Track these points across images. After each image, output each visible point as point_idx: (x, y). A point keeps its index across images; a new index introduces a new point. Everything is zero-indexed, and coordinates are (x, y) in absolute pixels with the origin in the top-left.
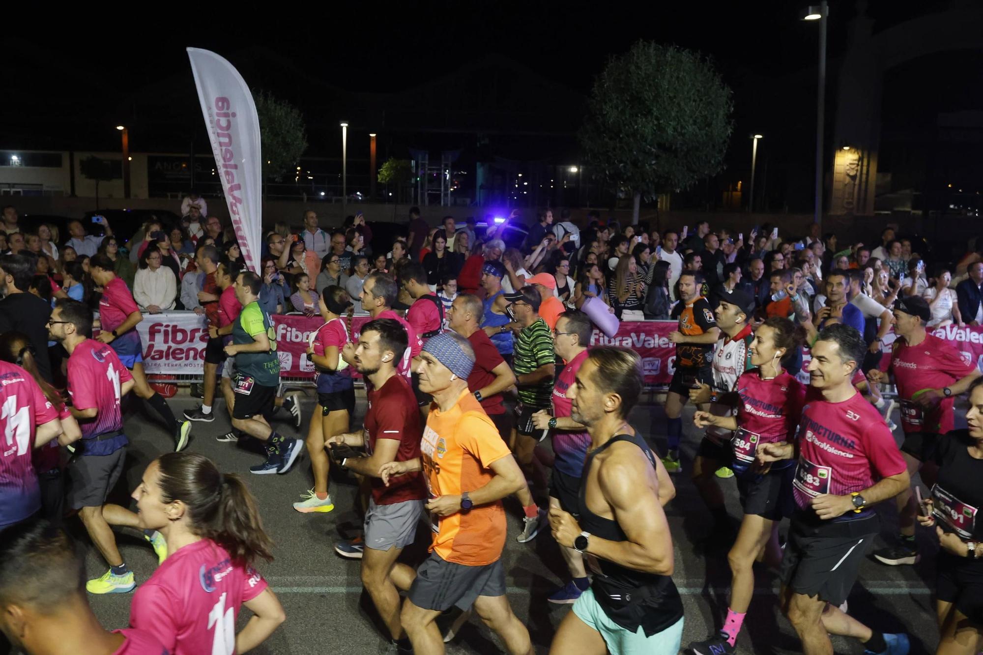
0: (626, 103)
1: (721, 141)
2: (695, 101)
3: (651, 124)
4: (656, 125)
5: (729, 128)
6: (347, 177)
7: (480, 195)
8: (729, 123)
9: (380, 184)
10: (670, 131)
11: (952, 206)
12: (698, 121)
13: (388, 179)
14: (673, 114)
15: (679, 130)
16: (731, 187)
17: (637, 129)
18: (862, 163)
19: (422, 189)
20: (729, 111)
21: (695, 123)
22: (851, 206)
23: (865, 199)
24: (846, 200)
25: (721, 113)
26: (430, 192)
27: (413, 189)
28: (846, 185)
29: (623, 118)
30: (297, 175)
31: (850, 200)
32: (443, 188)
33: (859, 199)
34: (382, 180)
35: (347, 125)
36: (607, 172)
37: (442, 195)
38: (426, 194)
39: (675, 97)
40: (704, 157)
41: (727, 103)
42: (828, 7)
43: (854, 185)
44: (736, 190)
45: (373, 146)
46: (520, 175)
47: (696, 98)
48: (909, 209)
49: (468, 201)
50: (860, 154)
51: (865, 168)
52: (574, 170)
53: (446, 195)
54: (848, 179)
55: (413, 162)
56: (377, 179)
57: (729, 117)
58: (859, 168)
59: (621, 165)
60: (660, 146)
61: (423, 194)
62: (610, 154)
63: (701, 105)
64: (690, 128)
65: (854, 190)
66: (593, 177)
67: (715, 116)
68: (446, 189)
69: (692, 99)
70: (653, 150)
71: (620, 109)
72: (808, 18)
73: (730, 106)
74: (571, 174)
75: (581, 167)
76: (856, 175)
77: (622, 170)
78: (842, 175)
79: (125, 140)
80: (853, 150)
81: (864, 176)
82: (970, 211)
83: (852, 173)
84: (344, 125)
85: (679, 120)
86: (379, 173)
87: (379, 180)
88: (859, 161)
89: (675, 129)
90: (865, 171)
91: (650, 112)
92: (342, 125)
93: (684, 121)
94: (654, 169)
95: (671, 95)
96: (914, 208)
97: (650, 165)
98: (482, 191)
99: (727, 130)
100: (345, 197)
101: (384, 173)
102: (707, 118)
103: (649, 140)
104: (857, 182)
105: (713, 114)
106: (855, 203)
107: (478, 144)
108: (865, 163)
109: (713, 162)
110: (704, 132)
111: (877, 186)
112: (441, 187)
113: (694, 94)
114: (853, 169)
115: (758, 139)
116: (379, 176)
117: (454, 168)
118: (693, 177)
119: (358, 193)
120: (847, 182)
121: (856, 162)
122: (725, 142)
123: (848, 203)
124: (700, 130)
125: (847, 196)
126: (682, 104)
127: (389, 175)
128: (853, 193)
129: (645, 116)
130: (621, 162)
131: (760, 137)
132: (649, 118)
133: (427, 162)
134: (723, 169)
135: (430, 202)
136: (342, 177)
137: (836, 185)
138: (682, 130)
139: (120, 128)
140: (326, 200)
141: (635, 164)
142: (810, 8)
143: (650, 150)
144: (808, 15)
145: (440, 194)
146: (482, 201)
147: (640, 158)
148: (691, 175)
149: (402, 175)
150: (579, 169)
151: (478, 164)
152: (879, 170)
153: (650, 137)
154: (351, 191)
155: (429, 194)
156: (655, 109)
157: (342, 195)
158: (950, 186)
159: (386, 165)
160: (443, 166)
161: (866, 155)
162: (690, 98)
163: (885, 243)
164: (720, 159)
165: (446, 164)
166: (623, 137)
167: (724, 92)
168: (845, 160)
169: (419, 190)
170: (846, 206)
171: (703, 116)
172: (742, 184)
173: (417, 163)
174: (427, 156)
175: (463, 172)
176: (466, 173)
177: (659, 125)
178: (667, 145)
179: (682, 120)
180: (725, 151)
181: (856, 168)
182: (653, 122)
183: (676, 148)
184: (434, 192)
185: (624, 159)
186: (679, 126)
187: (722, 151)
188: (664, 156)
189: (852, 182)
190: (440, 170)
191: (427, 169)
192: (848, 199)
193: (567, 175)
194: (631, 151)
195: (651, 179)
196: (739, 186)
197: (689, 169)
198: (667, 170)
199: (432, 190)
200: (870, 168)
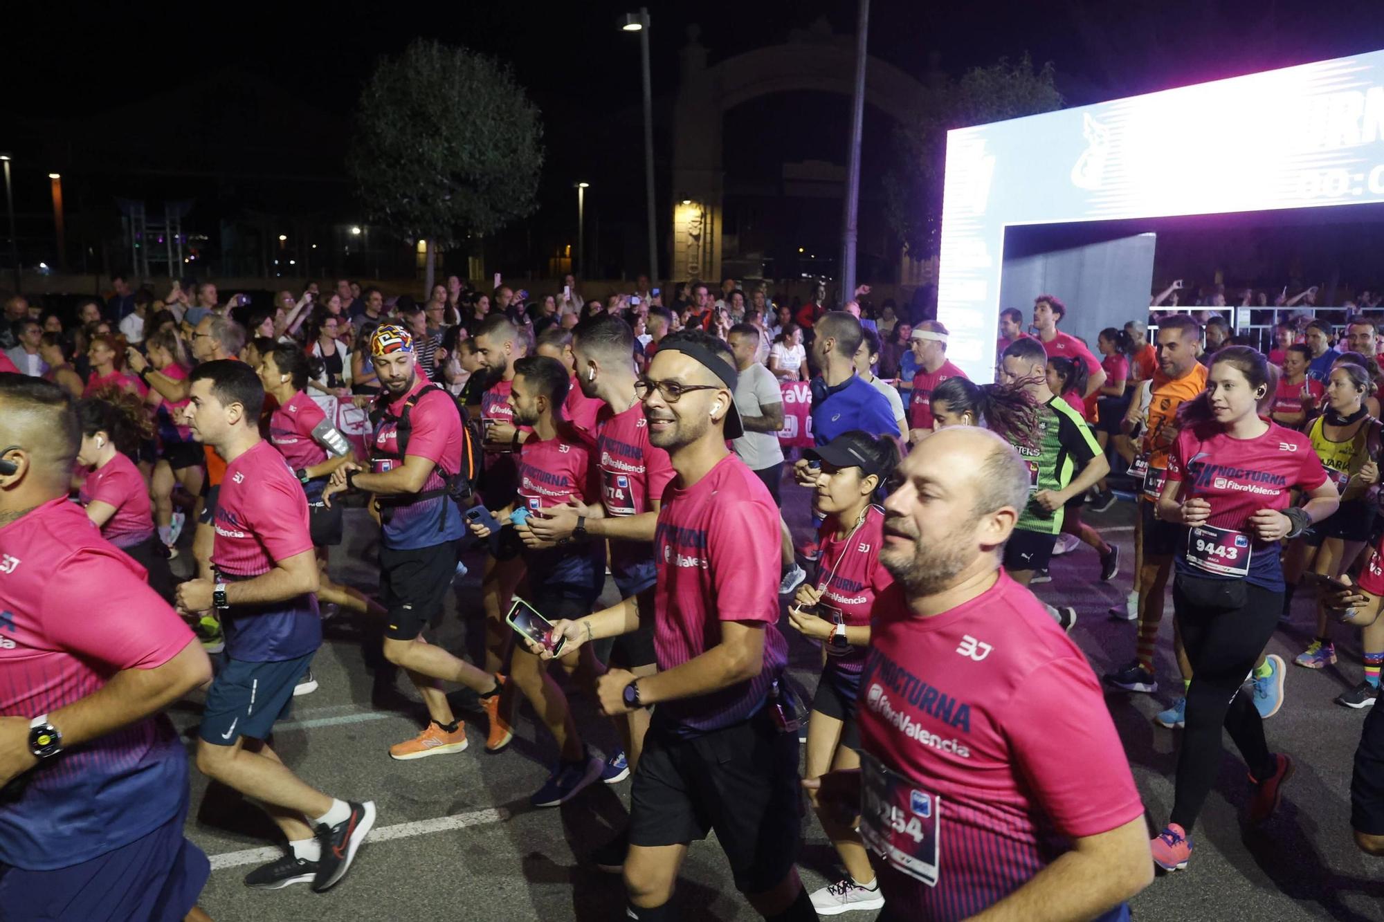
0: (407, 119)
1: (531, 172)
2: (494, 119)
3: (441, 148)
4: (447, 149)
5: (539, 156)
7: (228, 263)
8: (539, 150)
10: (465, 156)
11: (804, 275)
12: (499, 145)
14: (468, 134)
15: (477, 156)
16: (558, 253)
17: (423, 154)
18: (705, 224)
19: (139, 254)
20: (538, 134)
21: (496, 147)
22: (696, 272)
23: (711, 262)
24: (690, 265)
25: (528, 135)
26: (154, 260)
27: (126, 256)
28: (689, 246)
29: (404, 139)
31: (695, 265)
32: (170, 254)
33: (704, 262)
35: (9, 158)
36: (388, 210)
37: (170, 263)
38: (146, 261)
39: (469, 113)
40: (511, 193)
41: (535, 124)
42: (648, 17)
43: (698, 246)
44: (565, 256)
45: (57, 192)
46: (283, 238)
47: (495, 115)
50: (703, 210)
51: (708, 226)
52: (356, 231)
53: (176, 265)
54: (691, 240)
55: (124, 219)
57: (538, 142)
58: (702, 226)
59: (406, 200)
60: (455, 176)
61: (140, 262)
62: (390, 185)
63: (502, 124)
64: (491, 154)
65: (698, 252)
67: (520, 140)
68: (176, 255)
69: (490, 115)
70: (445, 181)
71: (398, 127)
72: (627, 28)
73: (538, 129)
74: (353, 235)
75: (366, 226)
76: (699, 235)
77: (408, 208)
78: (684, 235)
80: (695, 205)
81: (708, 236)
83: (695, 233)
84: (6, 160)
85: (476, 144)
88: (702, 218)
89: (472, 155)
90: (708, 230)
91: (437, 131)
93: (482, 143)
94: (449, 207)
95: (464, 109)
96: (766, 275)
97: (444, 201)
99: (536, 158)
102: (511, 143)
103: (439, 168)
104: (701, 243)
105: (518, 138)
106: (700, 267)
107: (220, 196)
108: (709, 221)
109: (522, 199)
110: (508, 160)
111: (724, 251)
112: (167, 253)
113: (493, 111)
114: (696, 227)
115: (584, 189)
117: (186, 230)
118: (499, 219)
119: (43, 265)
120: (689, 243)
121: (699, 219)
122: (535, 174)
123: (693, 268)
124: (504, 156)
125: (690, 260)
126: (478, 122)
128: (697, 258)
129: (432, 136)
130: (404, 196)
131: (586, 185)
132: (437, 138)
133: (143, 217)
134: (536, 209)
135: (152, 271)
137: (679, 247)
138: (480, 156)
141: (423, 199)
142: (629, 16)
143: (442, 181)
144: (626, 24)
145: (167, 263)
147: (430, 192)
148: (498, 215)
150: (362, 230)
151: (223, 223)
152: (726, 231)
153: (440, 165)
154: (30, 262)
155: (150, 263)
156: (444, 128)
158: (801, 250)
160: (168, 222)
161: (708, 211)
162: (487, 116)
163: (726, 296)
164: (531, 195)
165: (173, 222)
166: (405, 164)
167: (531, 111)
168: (687, 217)
169: (135, 257)
170: (690, 271)
171: (505, 140)
172: (571, 248)
173: (129, 221)
174: (143, 210)
175: (202, 237)
176: (206, 238)
177: (450, 149)
178: (463, 175)
179: (479, 143)
180: (536, 185)
181: (699, 226)
182: (443, 145)
183: (475, 180)
184: (158, 260)
185: (409, 193)
186: (476, 150)
187: (532, 186)
188: (460, 189)
189: (696, 243)
190: (164, 228)
191: (144, 227)
192: (692, 263)
193: (347, 238)
194: (417, 182)
195: (446, 219)
196: (568, 251)
197: (493, 208)
198: (465, 208)
199: (155, 257)
200: (715, 227)
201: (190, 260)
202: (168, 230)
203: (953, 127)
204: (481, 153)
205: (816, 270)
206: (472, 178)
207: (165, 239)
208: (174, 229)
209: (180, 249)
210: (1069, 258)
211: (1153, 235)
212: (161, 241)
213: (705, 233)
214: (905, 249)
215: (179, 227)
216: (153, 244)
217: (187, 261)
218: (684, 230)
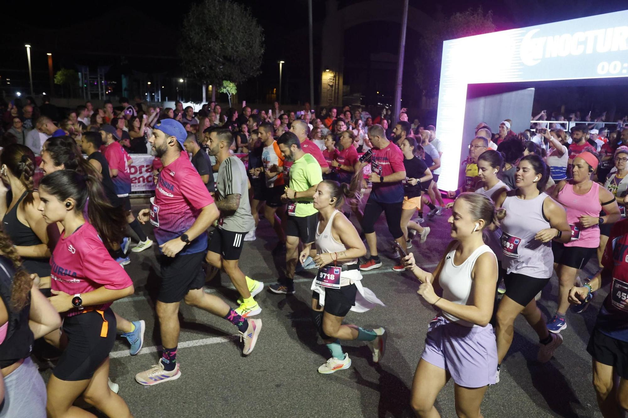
0: (204, 31)
1: (258, 56)
2: (242, 32)
3: (219, 45)
4: (221, 45)
6: (34, 84)
7: (125, 94)
8: (262, 47)
9: (55, 84)
10: (230, 49)
11: (379, 104)
12: (245, 44)
13: (61, 82)
14: (231, 39)
15: (235, 49)
16: (270, 92)
17: (211, 47)
18: (336, 80)
20: (262, 40)
21: (243, 45)
22: (331, 102)
23: (338, 98)
24: (328, 98)
25: (258, 40)
26: (92, 92)
27: (80, 90)
28: (328, 90)
29: (203, 41)
31: (331, 98)
32: (100, 89)
33: (335, 97)
34: (58, 82)
35: (30, 46)
36: (195, 72)
37: (100, 93)
38: (89, 93)
39: (231, 29)
40: (249, 66)
41: (260, 35)
43: (332, 90)
44: (273, 94)
45: (50, 62)
46: (149, 83)
48: (359, 105)
50: (334, 73)
51: (337, 81)
52: (181, 81)
53: (102, 94)
54: (329, 87)
55: (80, 74)
56: (54, 81)
57: (262, 43)
58: (334, 81)
59: (203, 68)
60: (225, 57)
62: (196, 61)
63: (246, 35)
64: (241, 48)
67: (254, 42)
68: (102, 90)
70: (221, 59)
71: (200, 35)
73: (262, 37)
74: (180, 83)
75: (186, 79)
76: (333, 85)
77: (204, 71)
78: (326, 85)
80: (331, 72)
81: (337, 86)
82: (387, 106)
83: (331, 84)
84: (28, 47)
85: (234, 44)
86: (55, 78)
87: (56, 82)
89: (232, 48)
90: (337, 83)
91: (217, 38)
92: (26, 46)
93: (237, 44)
94: (222, 71)
95: (229, 28)
96: (361, 104)
97: (220, 68)
98: (126, 92)
99: (261, 50)
101: (59, 78)
102: (250, 43)
103: (218, 54)
104: (334, 89)
105: (253, 41)
106: (333, 99)
107: (122, 64)
108: (337, 79)
109: (254, 68)
110: (248, 51)
111: (343, 92)
112: (98, 88)
113: (242, 29)
114: (331, 82)
115: (282, 64)
116: (55, 80)
117: (107, 79)
121: (333, 78)
122: (260, 57)
123: (330, 100)
124: (247, 49)
125: (329, 96)
126: (235, 33)
127: (62, 79)
128: (332, 94)
129: (215, 40)
130: (202, 66)
131: (283, 62)
132: (217, 40)
133: (88, 73)
134: (260, 73)
135: (92, 98)
137: (324, 90)
140: (22, 96)
141: (211, 67)
143: (219, 59)
145: (98, 93)
147: (214, 64)
148: (243, 75)
149: (71, 80)
150: (184, 80)
151: (123, 76)
152: (344, 83)
153: (218, 52)
154: (38, 92)
155: (91, 94)
156: (220, 36)
158: (378, 93)
159: (59, 73)
160: (99, 76)
161: (337, 74)
162: (239, 31)
164: (258, 67)
165: (101, 75)
166: (203, 52)
167: (259, 29)
168: (327, 77)
169: (84, 90)
170: (328, 101)
171: (247, 42)
172: (276, 90)
173: (82, 74)
174: (88, 69)
175: (114, 82)
176: (116, 83)
177: (223, 45)
178: (228, 57)
179: (236, 43)
180: (261, 62)
183: (233, 59)
184: (95, 92)
185: (204, 65)
186: (235, 47)
187: (259, 62)
188: (227, 63)
190: (97, 78)
191: (88, 77)
193: (177, 83)
194: (208, 60)
196: (275, 91)
197: (242, 72)
198: (229, 72)
199: (93, 91)
200: (340, 82)
201: (109, 92)
202: (99, 79)
203: (446, 39)
204: (237, 47)
205: (384, 102)
207: (97, 83)
208: (101, 79)
209: (104, 87)
210: (496, 98)
211: (533, 89)
212: (96, 84)
213: (335, 84)
214: (424, 94)
215: (104, 78)
216: (92, 85)
217: (107, 93)
218: (326, 83)
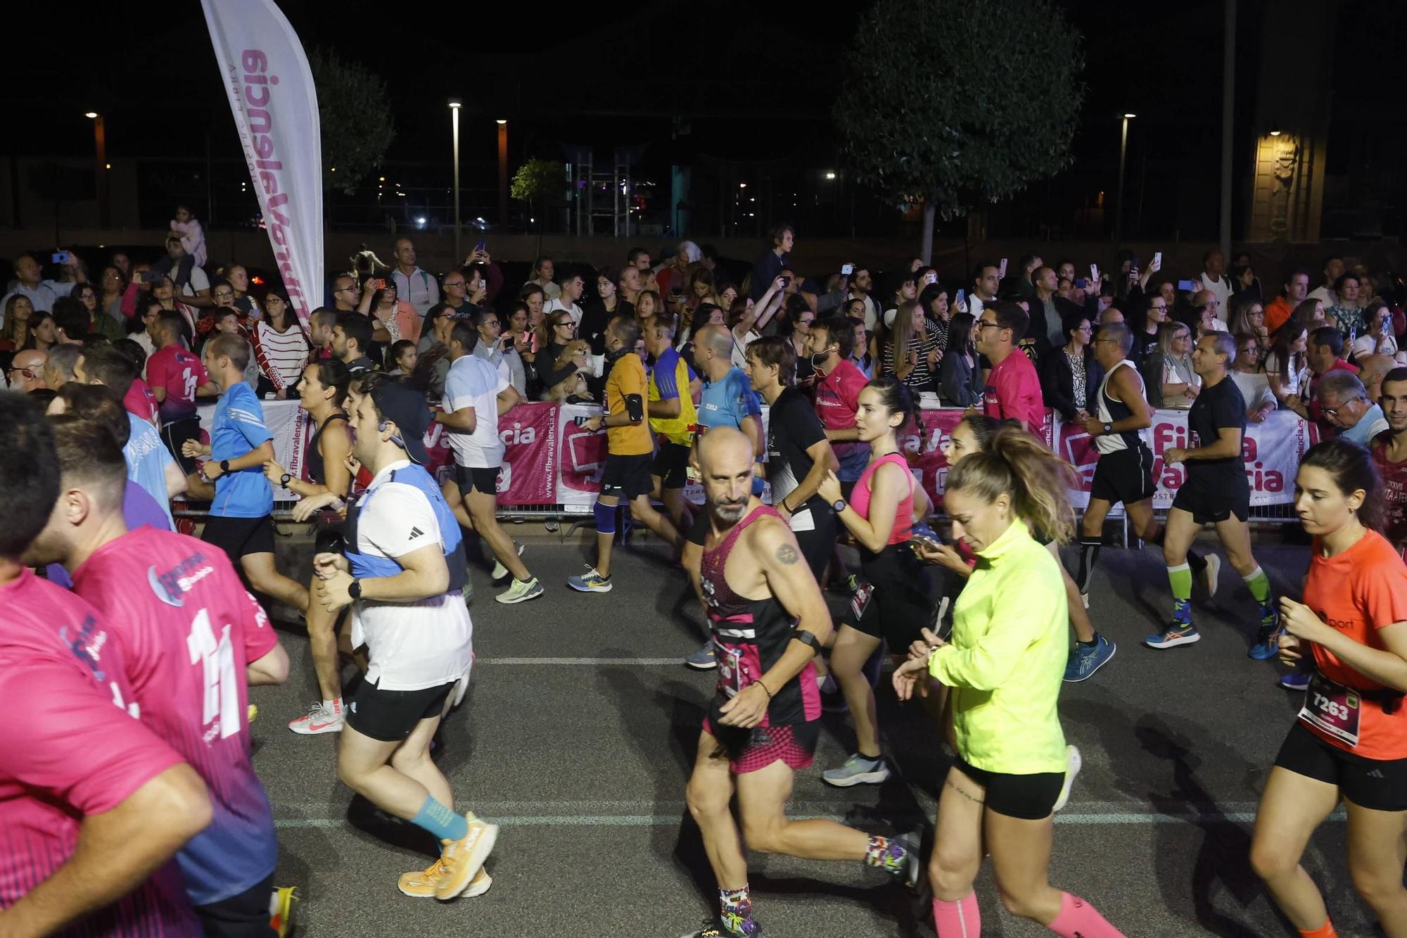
0: (912, 58)
1: (1065, 117)
2: (1021, 53)
3: (951, 92)
4: (959, 93)
5: (1078, 96)
6: (460, 193)
7: (678, 219)
8: (1078, 88)
9: (515, 200)
10: (982, 102)
12: (1027, 85)
13: (526, 193)
14: (987, 74)
15: (997, 100)
16: (1087, 202)
17: (929, 100)
18: (1300, 161)
19: (583, 207)
20: (1078, 67)
21: (1022, 88)
22: (1283, 229)
23: (1306, 216)
24: (1274, 219)
25: (1065, 72)
26: (596, 214)
27: (568, 210)
28: (1274, 194)
29: (907, 83)
30: (380, 191)
31: (1282, 219)
32: (616, 209)
33: (1296, 214)
34: (518, 194)
35: (459, 105)
37: (616, 219)
38: (590, 217)
39: (989, 46)
40: (1037, 145)
41: (1074, 56)
43: (1288, 193)
44: (1096, 206)
45: (503, 139)
46: (743, 186)
47: (1024, 48)
49: (658, 228)
50: (1298, 143)
51: (1305, 166)
52: (831, 176)
53: (622, 219)
54: (1277, 185)
55: (568, 167)
56: (510, 192)
57: (1078, 77)
58: (1296, 166)
59: (904, 158)
60: (966, 127)
61: (584, 218)
62: (885, 141)
63: (1032, 58)
64: (1015, 97)
65: (1287, 201)
66: (859, 180)
67: (1054, 76)
68: (622, 210)
69: (1018, 47)
70: (954, 133)
71: (901, 68)
73: (1078, 61)
74: (825, 182)
75: (843, 171)
76: (1290, 178)
77: (905, 168)
78: (1268, 177)
79: (100, 134)
80: (1286, 137)
81: (1304, 180)
83: (1283, 176)
84: (455, 106)
85: (997, 84)
86: (513, 183)
87: (513, 195)
88: (1295, 156)
89: (990, 100)
90: (1305, 171)
91: (949, 72)
92: (451, 105)
93: (1005, 85)
94: (956, 166)
95: (984, 43)
97: (952, 158)
98: (680, 212)
99: (1074, 98)
100: (458, 226)
101: (521, 184)
102: (1042, 80)
103: (947, 119)
104: (1293, 189)
105: (1052, 74)
106: (1289, 220)
107: (674, 137)
108: (1306, 158)
109: (1051, 152)
110: (1037, 104)
111: (1326, 197)
112: (614, 207)
113: (1021, 42)
114: (1286, 167)
115: (1129, 119)
116: (512, 188)
117: (635, 175)
118: (1019, 178)
119: (480, 219)
120: (1275, 191)
121: (1292, 157)
122: (1071, 119)
123: (1278, 224)
124: (1032, 99)
125: (1275, 213)
126: (1002, 58)
127: (528, 186)
128: (1287, 206)
129: (943, 78)
130: (903, 153)
131: (1132, 116)
132: (948, 80)
133: (590, 165)
134: (1069, 163)
135: (596, 229)
136: (453, 192)
137: (1259, 195)
138: (1001, 100)
139: (92, 115)
140: (428, 229)
141: (925, 157)
143: (950, 134)
145: (613, 218)
146: (681, 230)
147: (934, 148)
148: (1017, 174)
149: (550, 187)
150: (837, 174)
151: (674, 168)
152: (1328, 170)
153: (949, 113)
154: (468, 216)
155: (594, 218)
156: (957, 67)
157: (452, 221)
159: (524, 170)
160: (616, 172)
161: (1306, 144)
162: (1014, 49)
163: (1330, 281)
164: (1063, 147)
165: (622, 170)
166: (906, 114)
167: (1070, 38)
168: (1274, 153)
169: (579, 212)
170: (1274, 228)
171: (1035, 78)
172: (1105, 195)
173: (574, 167)
174: (590, 156)
175: (650, 183)
176: (655, 185)
177: (963, 93)
178: (977, 125)
179: (1001, 84)
180: (1072, 135)
181: (1291, 166)
182: (955, 88)
183: (992, 131)
184: (603, 215)
185: (908, 150)
186: (996, 93)
187: (1065, 134)
188: (972, 143)
189: (1286, 189)
190: (612, 178)
191: (591, 177)
192: (1277, 217)
193: (819, 184)
194: (919, 135)
195: (952, 181)
196: (1101, 198)
197: (1013, 165)
198: (977, 167)
199: (600, 212)
200: (1314, 167)
202: (617, 180)
204: (1002, 97)
206: (988, 129)
208: (621, 179)
209: (626, 200)
213: (1300, 174)
215: (628, 176)
217: (632, 212)
218: (1269, 172)
